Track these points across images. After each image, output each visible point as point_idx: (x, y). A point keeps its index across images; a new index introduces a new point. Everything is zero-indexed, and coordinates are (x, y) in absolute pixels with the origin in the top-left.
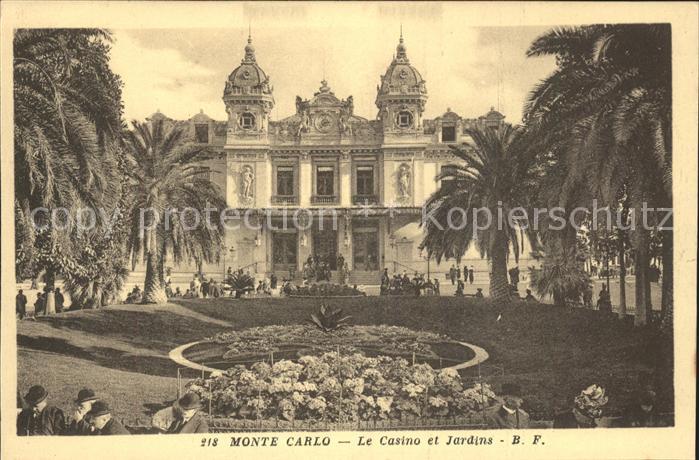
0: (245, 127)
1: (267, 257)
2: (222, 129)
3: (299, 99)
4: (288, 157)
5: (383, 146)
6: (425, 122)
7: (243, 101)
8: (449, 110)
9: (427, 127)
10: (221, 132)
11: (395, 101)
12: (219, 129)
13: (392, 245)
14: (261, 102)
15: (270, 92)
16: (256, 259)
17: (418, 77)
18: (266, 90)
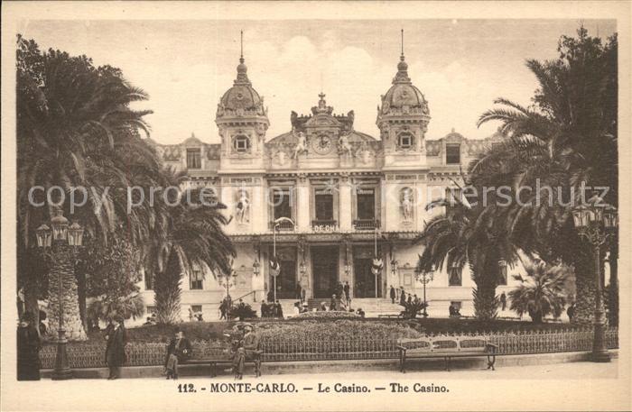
0: (239, 151)
1: (265, 284)
2: (214, 153)
3: (294, 114)
4: (285, 181)
5: (384, 169)
6: (429, 143)
7: (237, 124)
8: (453, 130)
9: (430, 148)
10: (214, 155)
11: (397, 122)
12: (212, 152)
13: (394, 270)
14: (256, 123)
15: (264, 115)
16: (255, 287)
17: (420, 97)
18: (261, 112)
